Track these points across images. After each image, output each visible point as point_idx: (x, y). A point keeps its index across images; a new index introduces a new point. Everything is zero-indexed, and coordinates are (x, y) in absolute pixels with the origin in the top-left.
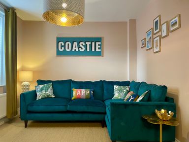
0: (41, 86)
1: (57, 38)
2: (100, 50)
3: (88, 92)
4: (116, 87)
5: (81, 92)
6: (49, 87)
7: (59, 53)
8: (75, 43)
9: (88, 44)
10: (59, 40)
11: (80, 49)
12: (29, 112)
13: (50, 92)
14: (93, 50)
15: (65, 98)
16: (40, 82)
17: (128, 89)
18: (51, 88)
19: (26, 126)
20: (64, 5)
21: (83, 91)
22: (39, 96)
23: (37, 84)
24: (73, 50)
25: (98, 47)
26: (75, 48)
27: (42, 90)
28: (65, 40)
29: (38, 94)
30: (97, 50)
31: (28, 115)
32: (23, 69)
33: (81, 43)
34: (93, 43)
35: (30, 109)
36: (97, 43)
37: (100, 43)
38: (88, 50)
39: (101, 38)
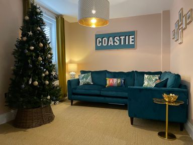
0: (83, 75)
1: (96, 35)
2: (133, 43)
3: (119, 81)
4: (146, 76)
5: (113, 81)
6: (89, 76)
7: (97, 48)
8: (111, 38)
9: (122, 38)
10: (97, 37)
11: (115, 43)
12: (74, 94)
13: (89, 80)
14: (127, 43)
15: (100, 85)
16: (83, 72)
17: (157, 78)
18: (90, 77)
19: (72, 105)
20: (94, 12)
21: (115, 80)
22: (82, 82)
23: (80, 74)
24: (109, 44)
25: (131, 40)
26: (111, 43)
27: (83, 78)
28: (102, 36)
29: (80, 81)
30: (131, 43)
31: (73, 96)
32: (71, 62)
33: (116, 38)
34: (127, 37)
35: (75, 91)
36: (131, 37)
37: (133, 36)
38: (122, 43)
39: (134, 32)
